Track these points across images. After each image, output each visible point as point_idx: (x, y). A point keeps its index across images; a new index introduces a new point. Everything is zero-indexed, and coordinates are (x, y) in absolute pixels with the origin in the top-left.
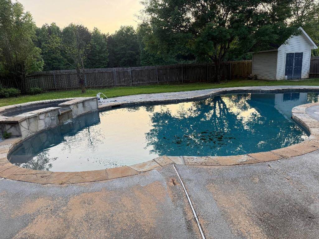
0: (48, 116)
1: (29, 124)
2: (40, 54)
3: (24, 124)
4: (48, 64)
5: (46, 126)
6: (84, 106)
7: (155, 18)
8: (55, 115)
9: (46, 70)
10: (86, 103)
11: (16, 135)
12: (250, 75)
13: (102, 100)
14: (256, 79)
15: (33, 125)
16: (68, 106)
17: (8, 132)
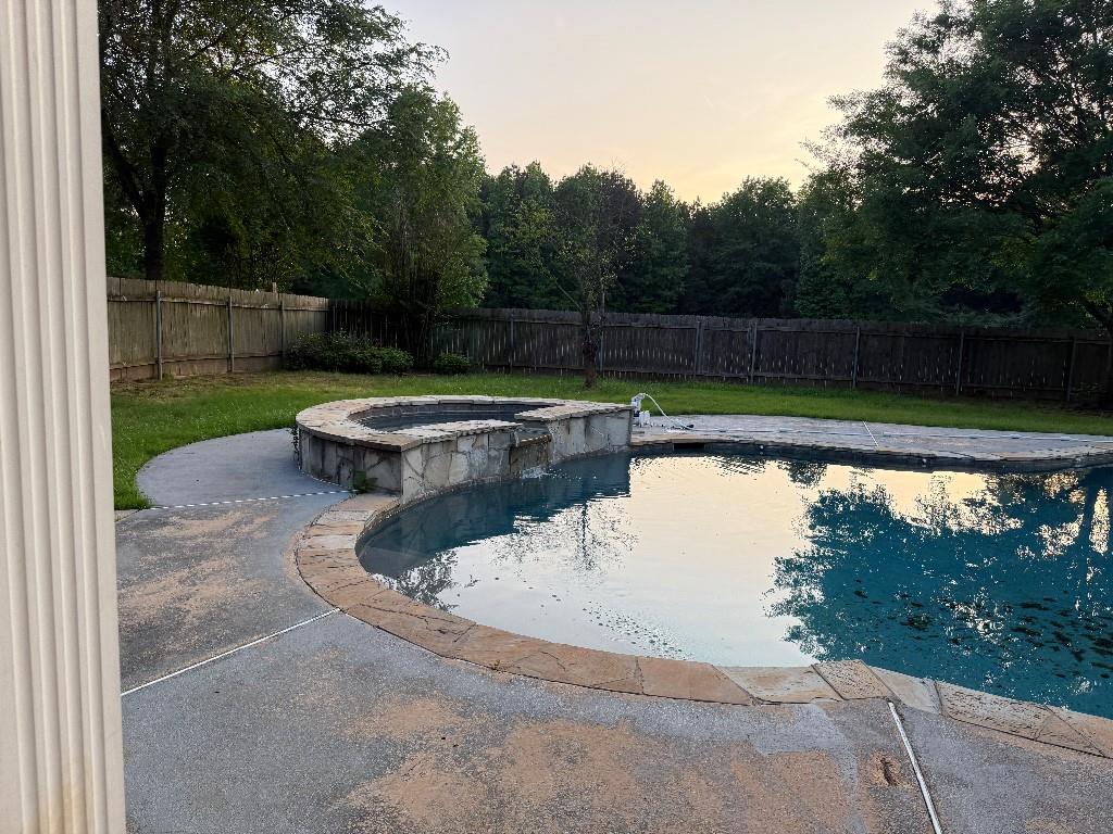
0: (482, 447)
1: (427, 461)
2: (482, 255)
3: (415, 459)
4: (498, 287)
5: (470, 477)
6: (587, 430)
7: (879, 157)
8: (503, 443)
9: (490, 303)
10: (596, 422)
11: (386, 486)
13: (645, 416)
15: (435, 464)
16: (542, 423)
17: (369, 475)
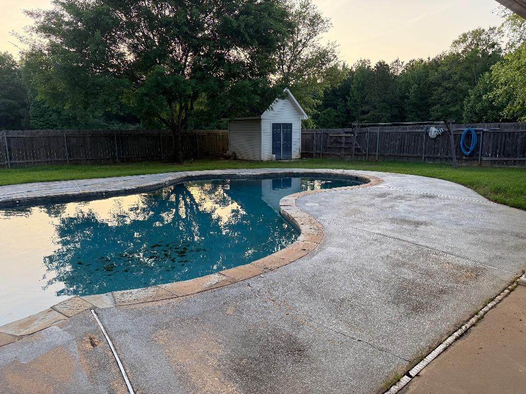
12: (226, 153)
14: (234, 159)
